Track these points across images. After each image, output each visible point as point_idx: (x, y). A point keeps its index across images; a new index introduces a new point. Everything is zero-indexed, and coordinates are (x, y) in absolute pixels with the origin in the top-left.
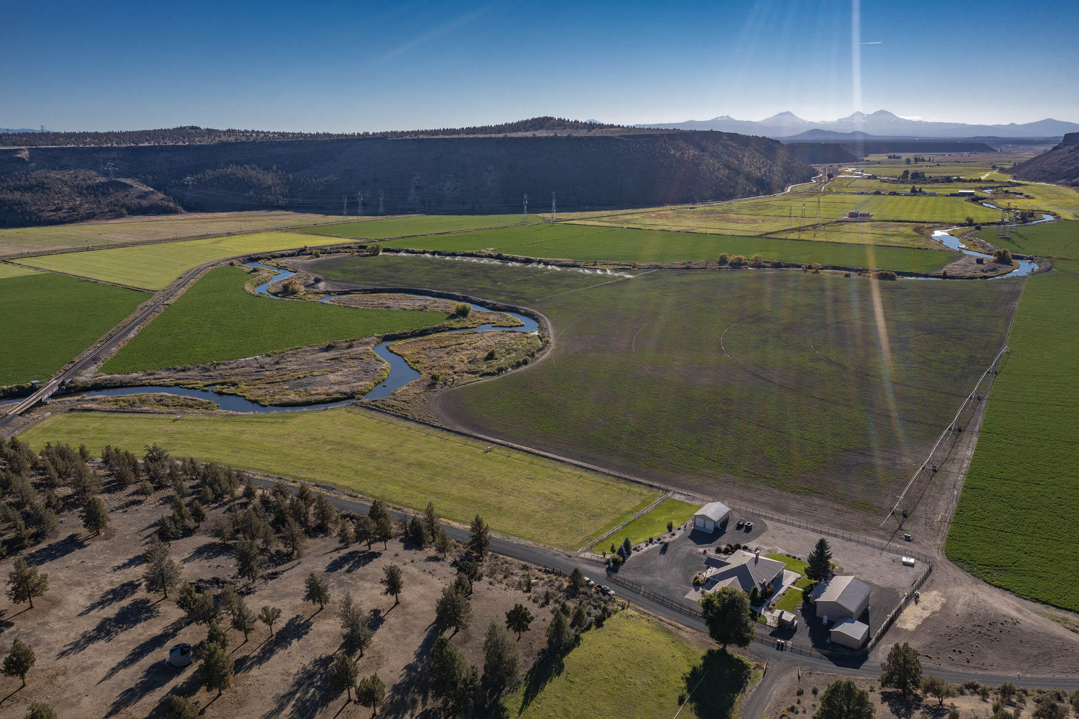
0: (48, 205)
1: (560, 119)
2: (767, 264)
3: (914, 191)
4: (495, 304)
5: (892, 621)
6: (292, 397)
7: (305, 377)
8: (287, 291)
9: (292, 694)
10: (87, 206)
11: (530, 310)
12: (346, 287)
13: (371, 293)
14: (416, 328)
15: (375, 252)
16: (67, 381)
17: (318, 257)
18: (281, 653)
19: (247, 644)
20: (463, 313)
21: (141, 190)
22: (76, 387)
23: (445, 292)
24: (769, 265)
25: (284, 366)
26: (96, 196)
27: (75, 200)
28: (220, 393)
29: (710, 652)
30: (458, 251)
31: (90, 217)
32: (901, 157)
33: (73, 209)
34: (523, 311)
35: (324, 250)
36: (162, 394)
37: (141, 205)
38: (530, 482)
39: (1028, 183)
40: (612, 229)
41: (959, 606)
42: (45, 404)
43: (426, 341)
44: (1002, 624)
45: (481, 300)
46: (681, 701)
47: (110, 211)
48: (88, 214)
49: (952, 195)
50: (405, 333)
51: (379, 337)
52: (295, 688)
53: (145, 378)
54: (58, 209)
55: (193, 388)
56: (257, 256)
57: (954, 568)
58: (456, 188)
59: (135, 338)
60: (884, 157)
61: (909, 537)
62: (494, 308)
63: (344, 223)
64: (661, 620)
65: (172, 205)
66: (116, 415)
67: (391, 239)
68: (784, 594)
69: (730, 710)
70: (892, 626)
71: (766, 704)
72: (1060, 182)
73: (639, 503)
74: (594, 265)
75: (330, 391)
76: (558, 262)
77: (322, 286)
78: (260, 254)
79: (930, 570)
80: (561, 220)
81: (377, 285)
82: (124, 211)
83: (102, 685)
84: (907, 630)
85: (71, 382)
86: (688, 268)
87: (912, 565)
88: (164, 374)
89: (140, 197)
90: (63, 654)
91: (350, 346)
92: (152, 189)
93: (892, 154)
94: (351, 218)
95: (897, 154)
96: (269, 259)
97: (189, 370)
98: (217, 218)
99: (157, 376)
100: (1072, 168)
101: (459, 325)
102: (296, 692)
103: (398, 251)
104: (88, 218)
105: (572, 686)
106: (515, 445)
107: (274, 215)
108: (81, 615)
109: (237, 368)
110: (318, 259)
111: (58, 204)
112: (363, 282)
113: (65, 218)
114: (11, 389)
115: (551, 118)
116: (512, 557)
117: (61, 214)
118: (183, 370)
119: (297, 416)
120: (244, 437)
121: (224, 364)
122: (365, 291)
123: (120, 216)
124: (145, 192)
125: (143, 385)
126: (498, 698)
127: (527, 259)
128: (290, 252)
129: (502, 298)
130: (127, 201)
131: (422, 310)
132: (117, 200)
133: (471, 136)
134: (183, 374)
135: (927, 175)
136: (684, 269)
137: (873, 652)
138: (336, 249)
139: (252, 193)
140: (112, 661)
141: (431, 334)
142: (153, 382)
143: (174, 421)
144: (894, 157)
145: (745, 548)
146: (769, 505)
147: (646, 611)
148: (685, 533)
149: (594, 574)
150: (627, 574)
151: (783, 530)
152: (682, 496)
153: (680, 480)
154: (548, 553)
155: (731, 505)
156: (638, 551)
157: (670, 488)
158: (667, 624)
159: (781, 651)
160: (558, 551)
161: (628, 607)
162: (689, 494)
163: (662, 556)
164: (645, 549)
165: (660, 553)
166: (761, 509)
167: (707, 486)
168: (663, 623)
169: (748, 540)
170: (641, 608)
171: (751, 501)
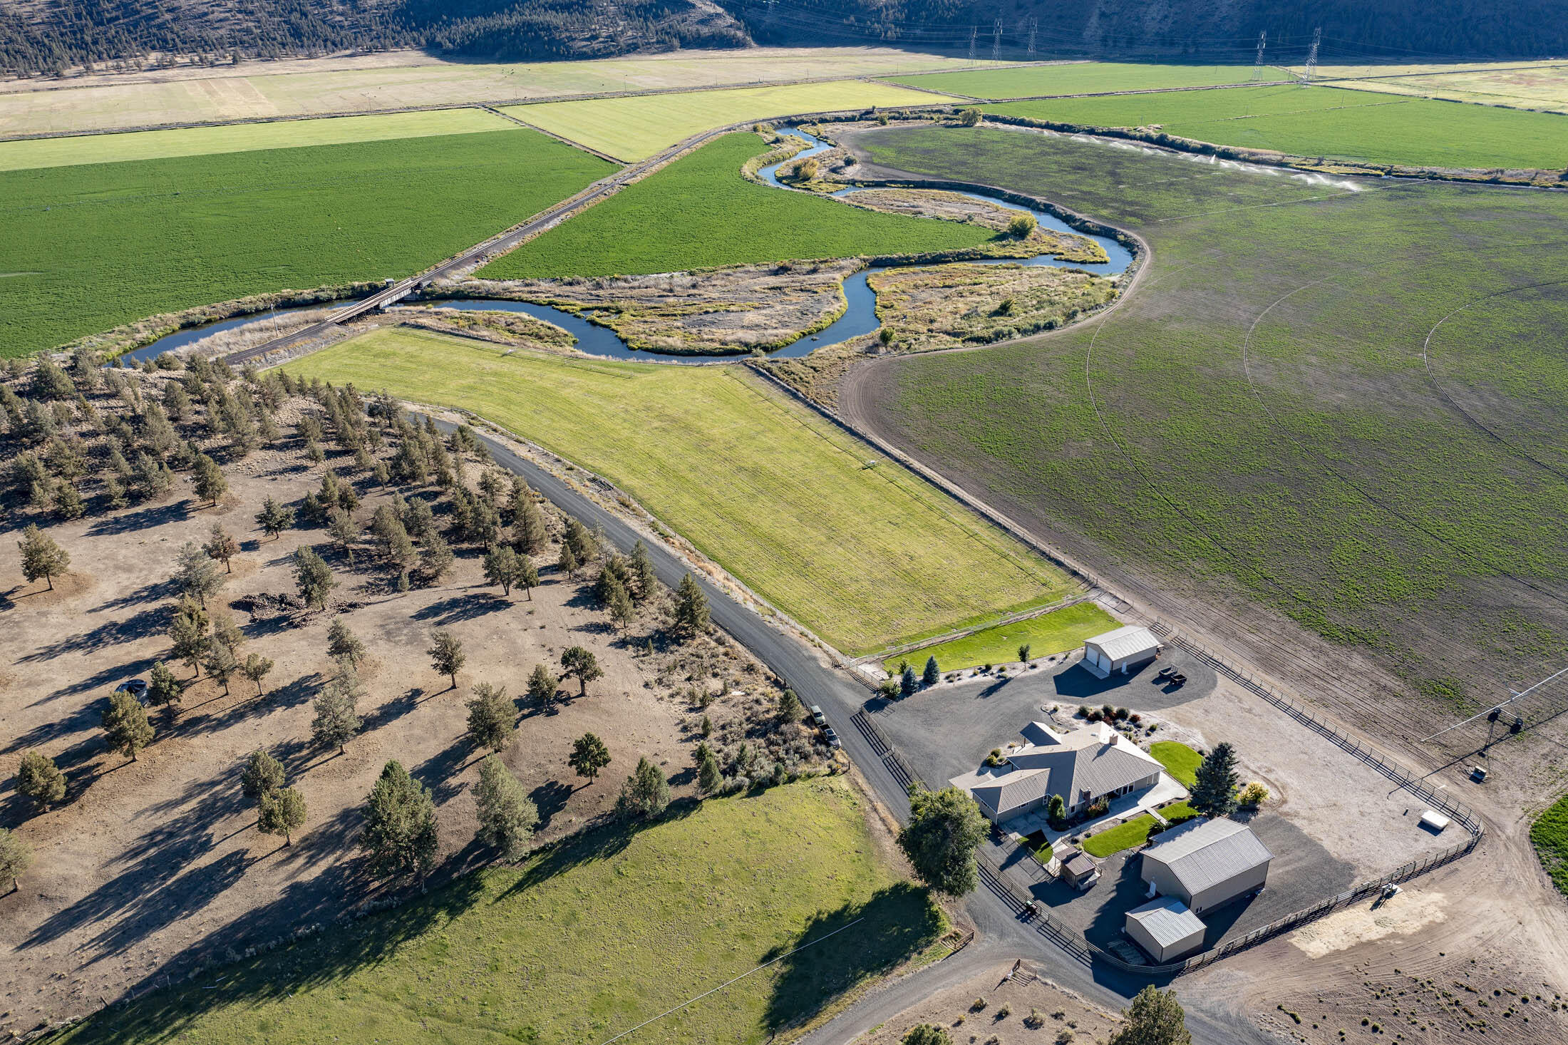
0: (582, 31)
5: (1289, 927)
6: (676, 342)
7: (716, 311)
8: (798, 176)
9: (213, 784)
10: (630, 33)
11: (1135, 236)
12: (884, 173)
13: (914, 187)
14: (928, 251)
15: (970, 121)
16: (425, 284)
17: (884, 124)
18: (251, 721)
19: (225, 699)
20: (1020, 232)
21: (704, 12)
22: (433, 292)
23: (1024, 195)
25: (701, 292)
26: (646, 19)
27: (618, 25)
28: (593, 323)
29: (898, 889)
31: (632, 49)
33: (611, 38)
34: (1121, 238)
35: (898, 115)
36: (518, 314)
37: (699, 35)
38: (890, 528)
40: (1403, 99)
41: (1461, 938)
42: (382, 312)
43: (930, 273)
44: (1525, 1000)
45: (1069, 212)
46: (769, 957)
47: (658, 42)
48: (629, 45)
50: (908, 258)
51: (865, 260)
52: (223, 777)
53: (517, 289)
54: (594, 38)
55: (566, 311)
56: (799, 118)
57: (1525, 858)
58: (1166, 17)
59: (552, 230)
61: (1483, 774)
62: (1083, 228)
63: (963, 70)
64: (876, 810)
65: (740, 34)
66: (447, 338)
67: (1012, 101)
68: (1124, 821)
69: (833, 998)
70: (1280, 938)
71: (904, 1008)
73: (1030, 598)
74: (1317, 165)
75: (729, 338)
76: (1253, 154)
77: (850, 172)
78: (806, 115)
79: (1469, 849)
80: (1323, 79)
81: (929, 175)
82: (676, 42)
83: (29, 711)
84: (1303, 954)
85: (429, 286)
86: (1495, 182)
87: (1435, 830)
88: (544, 285)
89: (703, 22)
90: (27, 658)
91: (814, 271)
92: (720, 10)
94: (979, 63)
96: (814, 124)
97: (578, 283)
98: (794, 56)
99: (534, 289)
101: (1002, 253)
102: (219, 783)
103: (1007, 122)
104: (628, 52)
105: (616, 881)
106: (916, 465)
107: (874, 54)
108: (90, 612)
109: (639, 287)
110: (883, 127)
111: (594, 30)
112: (915, 169)
113: (599, 50)
114: (361, 287)
116: (747, 646)
117: (595, 45)
118: (570, 284)
119: (656, 370)
120: (565, 392)
121: (626, 281)
122: (907, 184)
123: (670, 49)
124: (710, 15)
125: (511, 300)
126: (482, 868)
127: (1204, 147)
128: (849, 114)
129: (1104, 212)
130: (683, 28)
131: (962, 222)
132: (670, 27)
134: (568, 288)
136: (1487, 182)
137: (1191, 975)
138: (917, 114)
139: (852, 18)
140: (63, 682)
141: (950, 262)
142: (525, 296)
143: (504, 355)
145: (1135, 719)
146: (1256, 649)
147: (865, 787)
148: (1054, 669)
149: (841, 704)
150: (895, 717)
151: (1240, 701)
152: (1114, 603)
153: (1135, 572)
154: (804, 652)
155: (1182, 636)
156: (951, 681)
157: (1102, 582)
158: (878, 819)
159: (1023, 921)
160: (826, 652)
161: (844, 772)
162: (1126, 600)
163: (980, 700)
164: (966, 680)
165: (982, 694)
166: (1235, 655)
167: (1172, 593)
168: (874, 815)
169: (1155, 705)
170: (861, 781)
171: (1229, 636)
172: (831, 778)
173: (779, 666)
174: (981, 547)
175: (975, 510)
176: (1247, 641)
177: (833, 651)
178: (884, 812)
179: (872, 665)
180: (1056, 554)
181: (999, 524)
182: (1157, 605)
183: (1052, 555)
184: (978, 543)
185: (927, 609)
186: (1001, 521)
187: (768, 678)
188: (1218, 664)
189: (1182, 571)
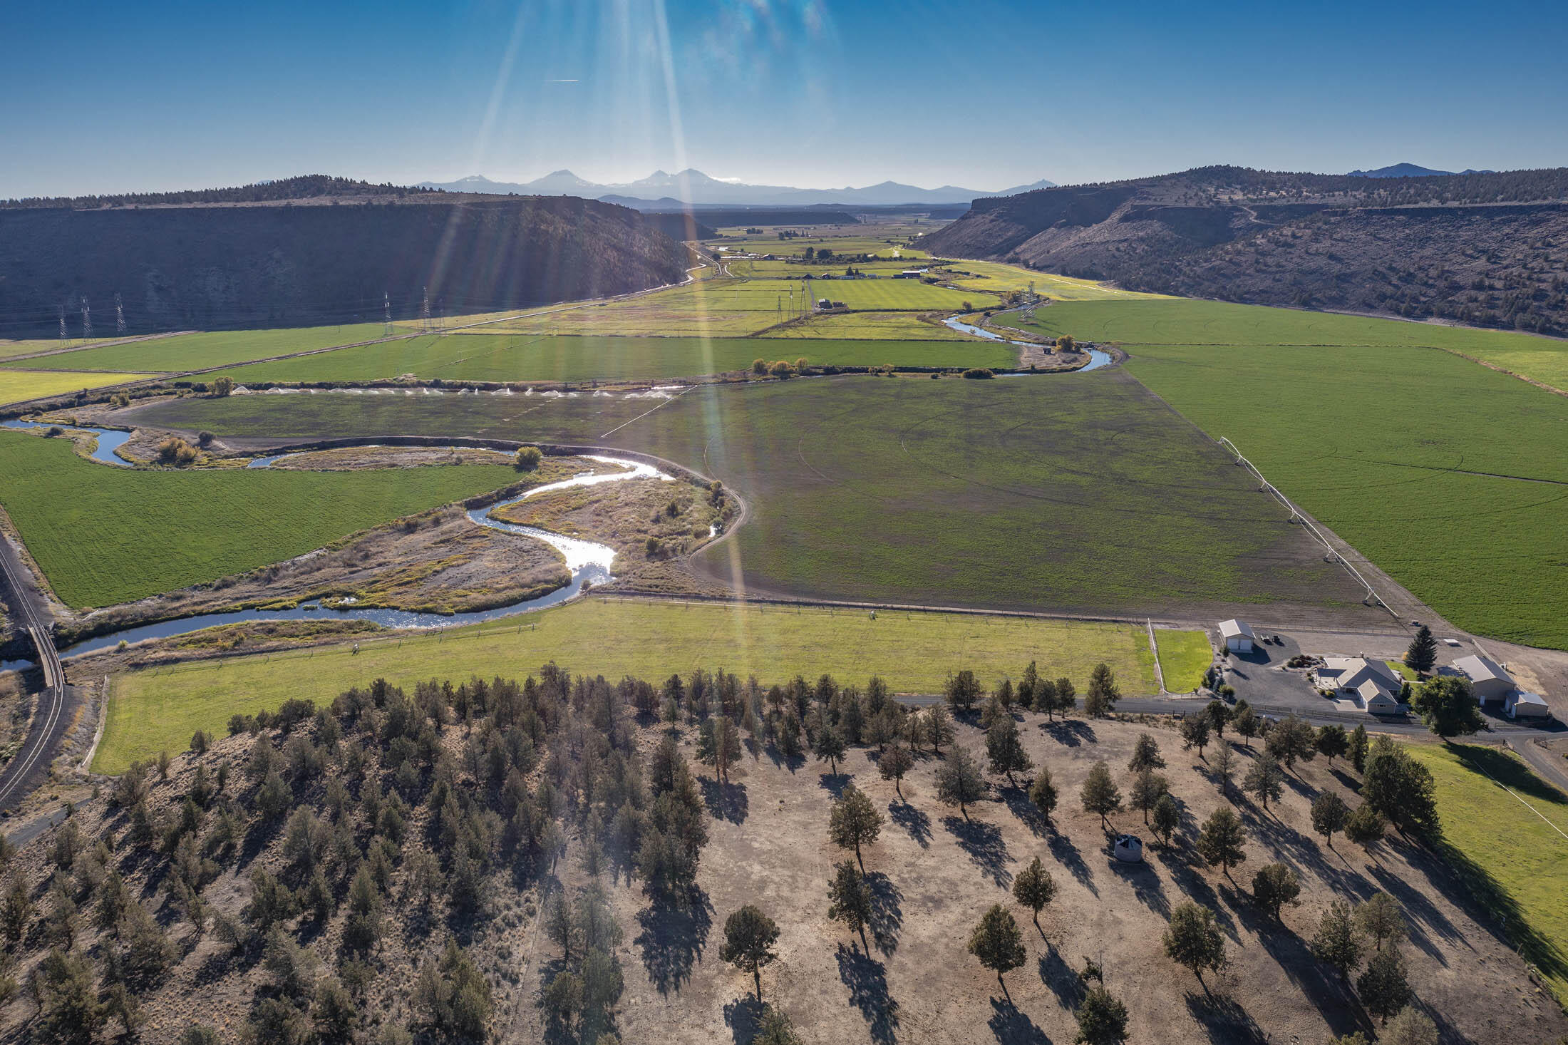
1: (339, 180)
2: (818, 371)
3: (849, 273)
4: (554, 447)
6: (477, 596)
7: (444, 569)
13: (319, 449)
15: (222, 390)
16: (50, 627)
20: (529, 462)
24: (821, 371)
25: (382, 559)
30: (360, 381)
32: (761, 232)
39: (958, 260)
49: (896, 277)
53: (175, 605)
57: (1490, 641)
60: (742, 231)
61: (1417, 623)
72: (992, 257)
76: (552, 385)
77: (222, 445)
80: (440, 329)
91: (437, 522)
93: (751, 228)
94: (74, 342)
95: (757, 228)
96: (37, 414)
99: (193, 600)
100: (1000, 240)
103: (268, 386)
115: (323, 178)
127: (486, 385)
128: (66, 400)
133: (212, 205)
135: (836, 254)
142: (198, 609)
144: (753, 231)
152: (1163, 626)
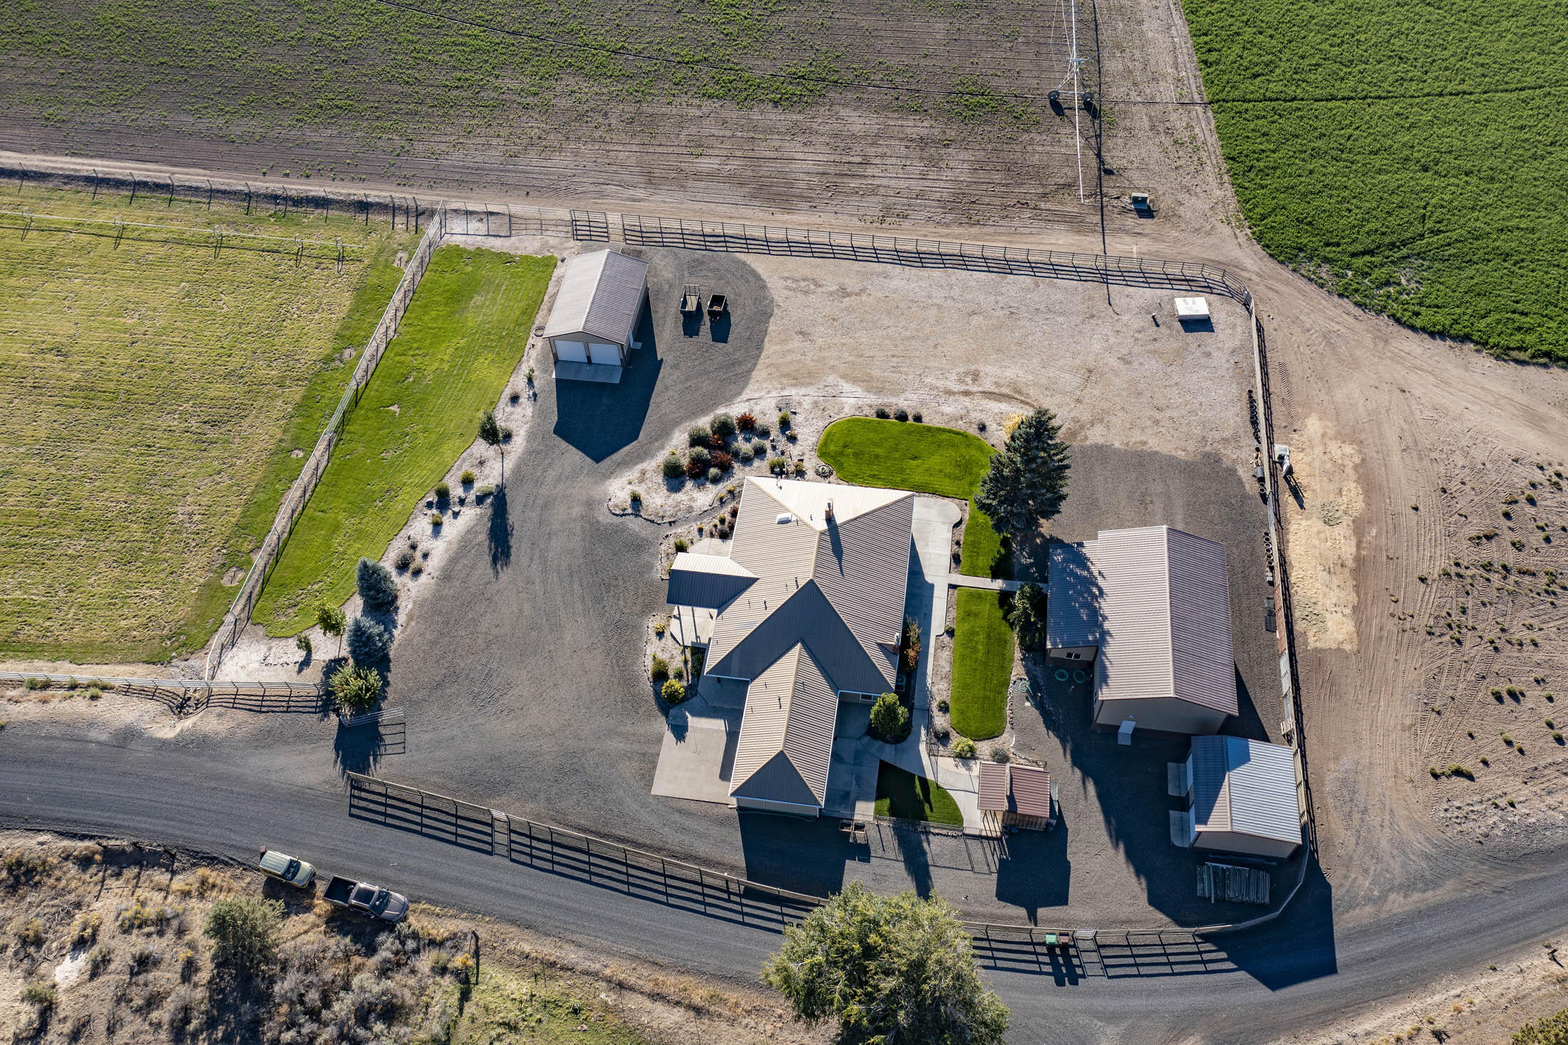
61: (1142, 199)
68: (952, 634)
70: (1298, 651)
73: (346, 300)
84: (1343, 651)
87: (1206, 324)
145: (747, 424)
146: (735, 180)
147: (547, 949)
148: (540, 414)
149: (299, 798)
150: (418, 736)
151: (817, 285)
152: (474, 226)
153: (443, 147)
154: (93, 734)
155: (631, 221)
156: (417, 572)
157: (425, 198)
158: (648, 1004)
159: (1074, 982)
160: (128, 690)
161: (477, 954)
162: (492, 208)
163: (506, 575)
164: (438, 551)
165: (495, 560)
166: (721, 208)
167: (533, 153)
168: (633, 1002)
169: (737, 376)
170: (526, 944)
171: (680, 179)
172: (475, 996)
173: (77, 813)
174: (162, 251)
175: (70, 179)
176: (708, 175)
177: (140, 675)
178: (640, 976)
179: (243, 642)
180: (296, 187)
181: (143, 185)
182: (539, 189)
183: (293, 193)
184: (146, 247)
185: (203, 443)
186: (139, 175)
187: (85, 862)
188: (724, 239)
189: (499, 105)
